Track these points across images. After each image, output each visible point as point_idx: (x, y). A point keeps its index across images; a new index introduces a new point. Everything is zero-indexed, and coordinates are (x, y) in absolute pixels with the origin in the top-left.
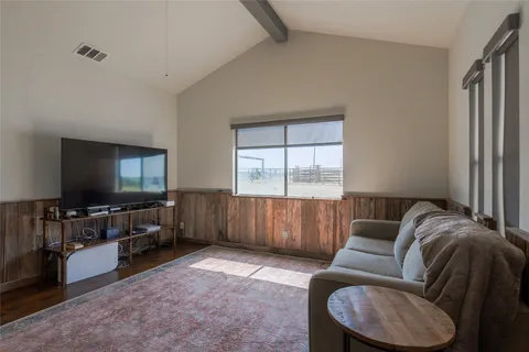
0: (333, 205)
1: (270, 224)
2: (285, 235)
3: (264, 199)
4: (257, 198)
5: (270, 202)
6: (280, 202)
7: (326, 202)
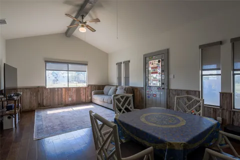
0: (85, 88)
1: (64, 97)
2: (70, 99)
3: (61, 88)
4: (58, 88)
5: (64, 89)
6: (68, 89)
7: (83, 88)
